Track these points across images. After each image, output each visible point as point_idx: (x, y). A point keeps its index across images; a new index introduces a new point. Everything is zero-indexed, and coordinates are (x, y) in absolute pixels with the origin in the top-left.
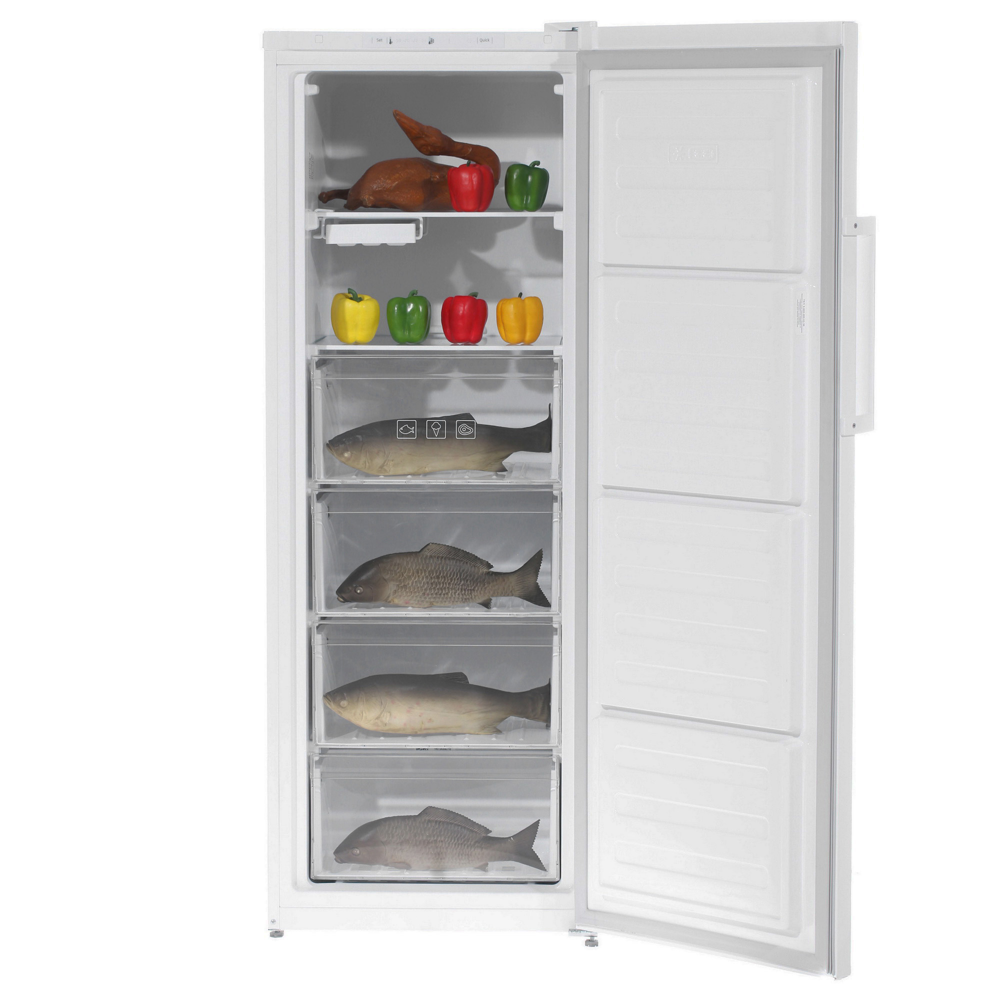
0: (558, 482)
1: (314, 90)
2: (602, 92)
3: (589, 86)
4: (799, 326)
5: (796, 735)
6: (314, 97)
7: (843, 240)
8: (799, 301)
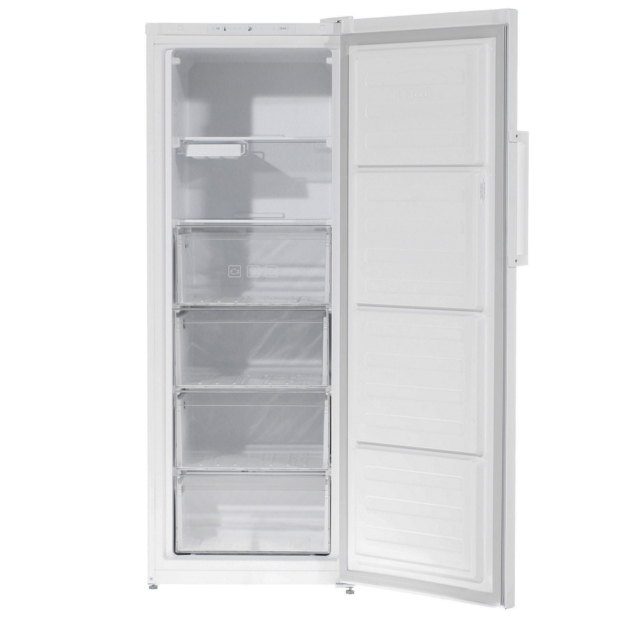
0: (329, 304)
1: (178, 61)
2: (357, 58)
3: (348, 56)
4: (481, 199)
5: (480, 456)
6: (177, 66)
7: (509, 145)
8: (481, 183)
